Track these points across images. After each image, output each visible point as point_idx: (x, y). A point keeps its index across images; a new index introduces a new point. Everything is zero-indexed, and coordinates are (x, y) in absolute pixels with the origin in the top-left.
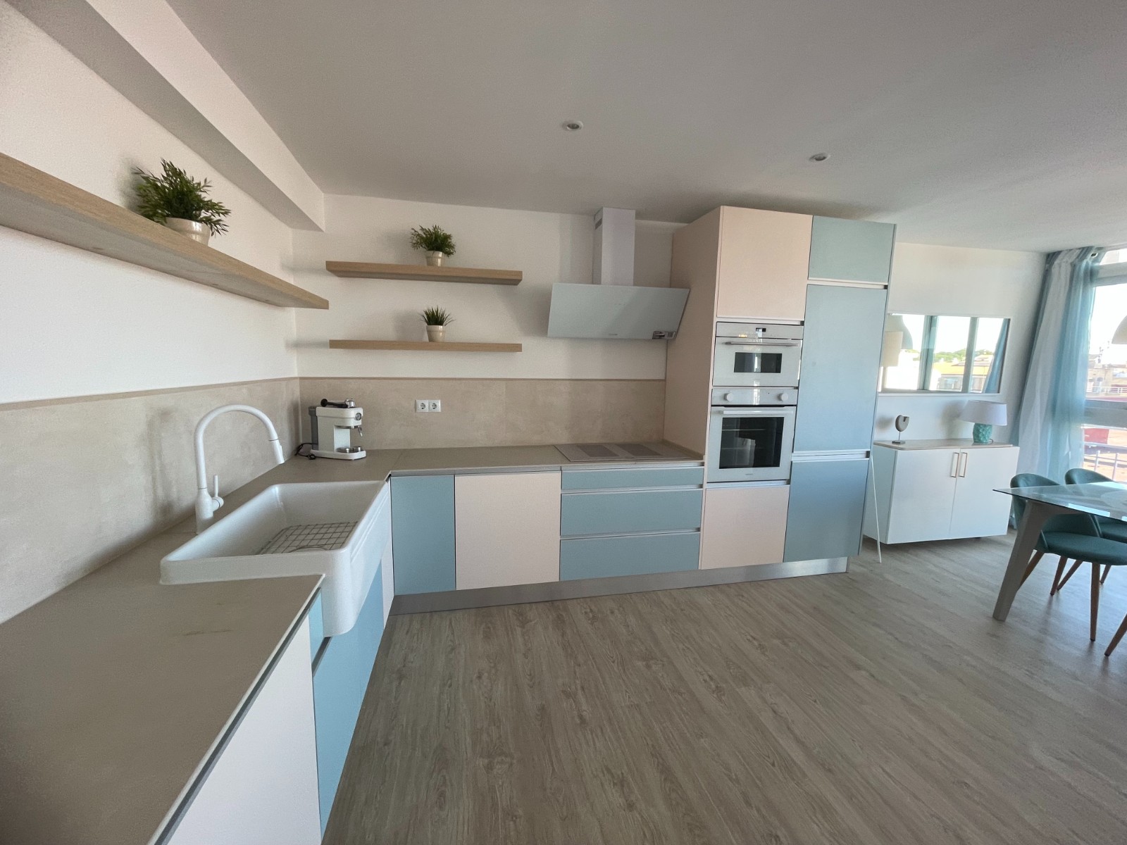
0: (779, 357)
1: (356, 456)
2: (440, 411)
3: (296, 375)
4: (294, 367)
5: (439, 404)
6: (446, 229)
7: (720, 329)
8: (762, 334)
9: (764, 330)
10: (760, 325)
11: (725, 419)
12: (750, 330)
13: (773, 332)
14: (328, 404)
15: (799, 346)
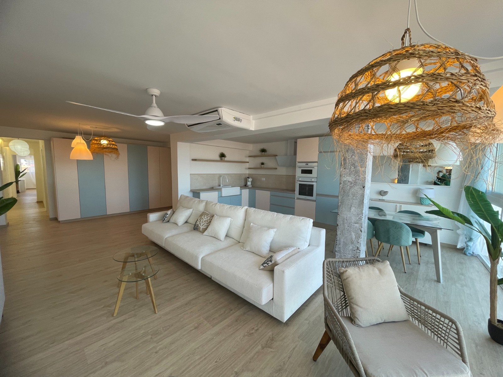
0: (312, 170)
1: (250, 186)
3: (248, 173)
4: (247, 172)
5: (264, 179)
6: (265, 148)
7: (298, 164)
8: (307, 165)
9: (308, 164)
10: (307, 163)
11: (300, 184)
12: (304, 164)
13: (310, 164)
14: (248, 178)
15: (316, 168)
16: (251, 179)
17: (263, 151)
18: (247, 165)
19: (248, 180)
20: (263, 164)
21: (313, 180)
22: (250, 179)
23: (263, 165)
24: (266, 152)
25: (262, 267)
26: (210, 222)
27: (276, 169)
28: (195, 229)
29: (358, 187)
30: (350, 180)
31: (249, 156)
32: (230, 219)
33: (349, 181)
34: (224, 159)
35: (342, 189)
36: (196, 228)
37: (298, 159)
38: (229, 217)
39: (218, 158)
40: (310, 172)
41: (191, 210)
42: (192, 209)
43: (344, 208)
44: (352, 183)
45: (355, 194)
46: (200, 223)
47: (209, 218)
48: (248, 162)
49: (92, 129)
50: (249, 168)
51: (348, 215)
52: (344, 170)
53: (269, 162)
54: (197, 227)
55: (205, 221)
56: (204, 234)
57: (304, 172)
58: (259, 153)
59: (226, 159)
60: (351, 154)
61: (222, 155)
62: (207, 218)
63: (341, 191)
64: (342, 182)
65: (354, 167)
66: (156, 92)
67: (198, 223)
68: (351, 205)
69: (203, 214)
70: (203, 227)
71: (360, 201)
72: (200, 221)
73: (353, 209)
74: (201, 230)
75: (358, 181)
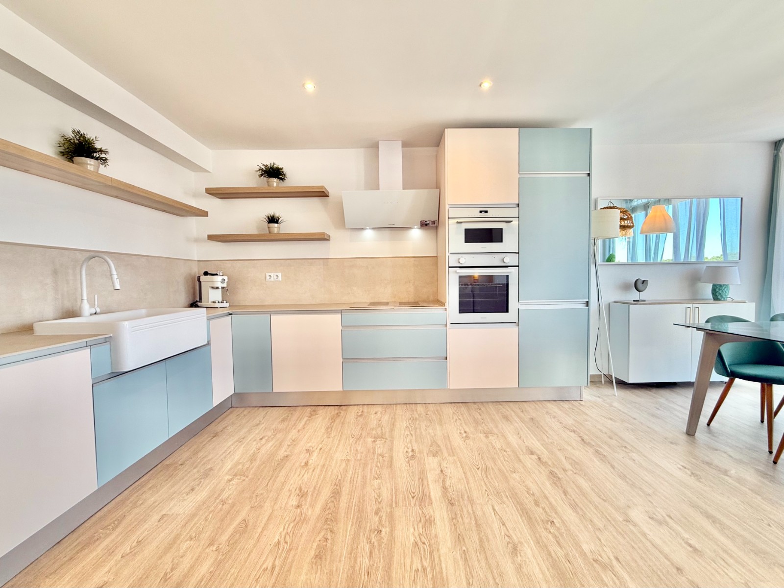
1: (221, 305)
2: (280, 280)
3: (195, 259)
5: (280, 275)
6: (279, 164)
7: (450, 213)
8: (484, 214)
9: (486, 212)
10: (483, 208)
11: (461, 278)
12: (475, 212)
13: (494, 213)
14: (206, 273)
15: (515, 222)
16: (226, 278)
17: (273, 172)
19: (210, 281)
20: (273, 220)
21: (506, 261)
22: (218, 279)
23: (276, 225)
24: (283, 179)
27: (326, 237)
31: (210, 192)
37: (450, 197)
40: (491, 236)
48: (206, 214)
50: (212, 238)
53: (299, 214)
59: (101, 172)
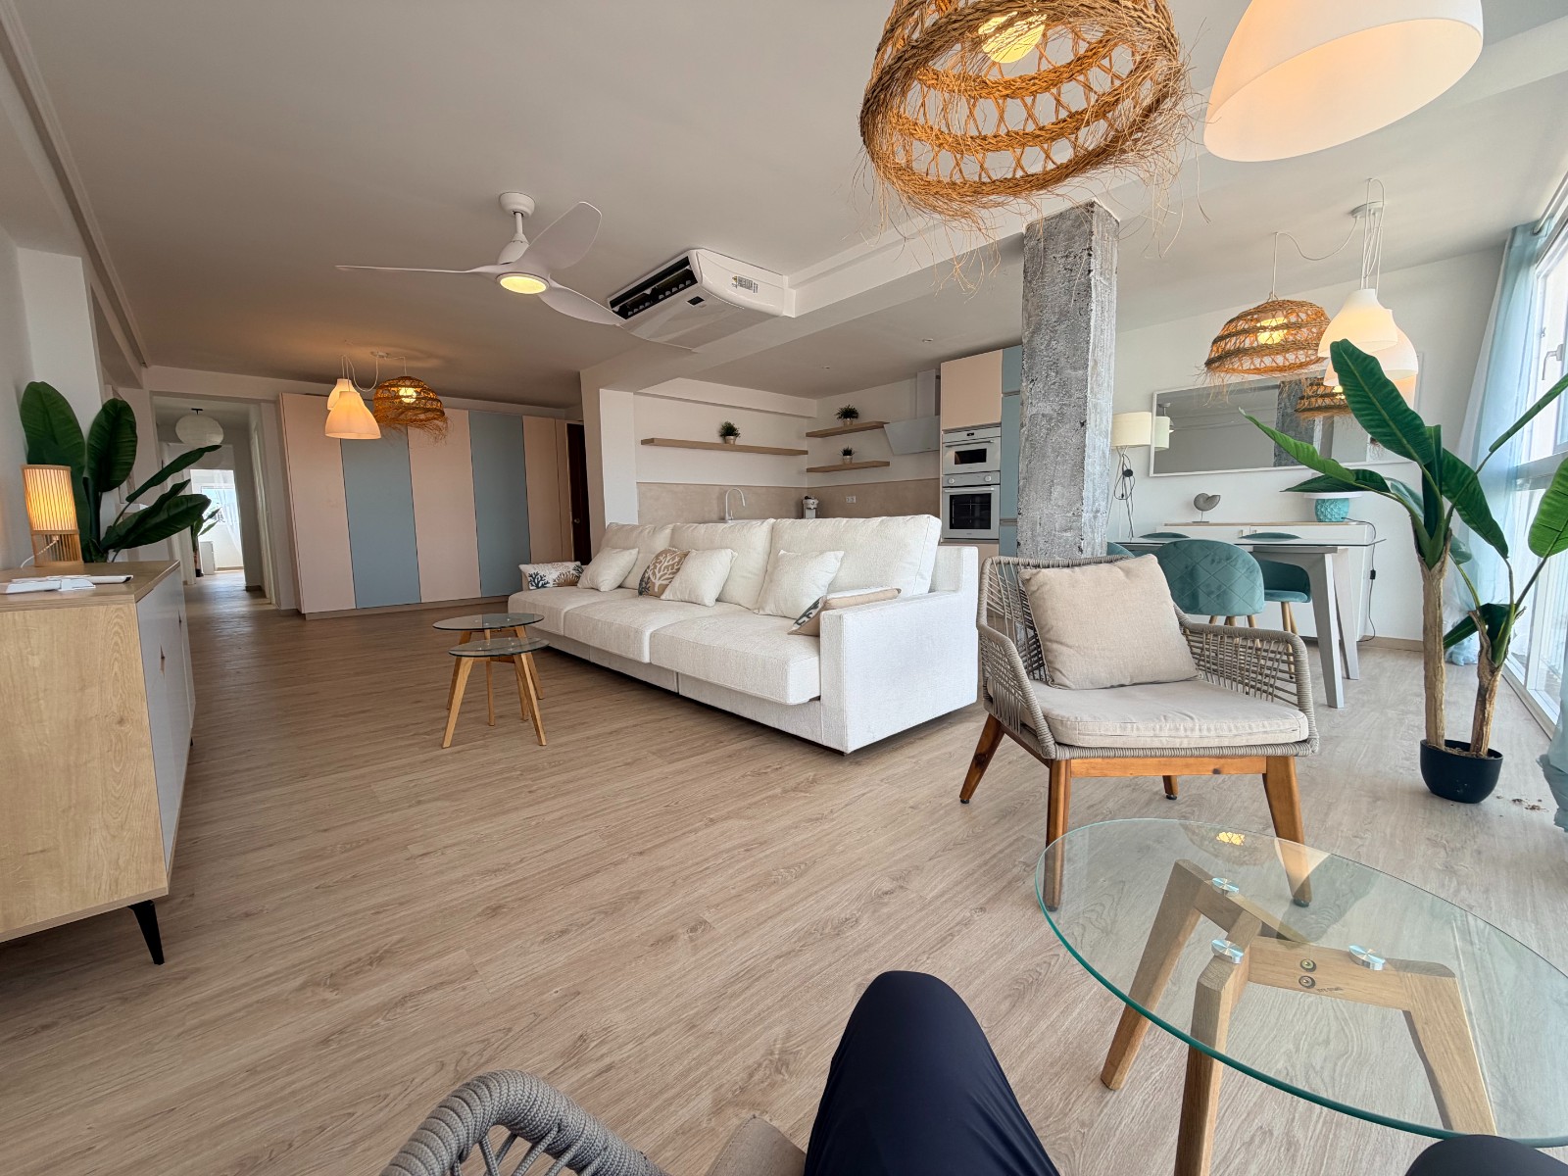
0: (985, 450)
2: (856, 502)
3: (806, 486)
4: (807, 482)
5: (855, 498)
6: (853, 405)
7: (945, 438)
8: (971, 437)
9: (973, 434)
10: (970, 431)
11: (952, 497)
12: (963, 435)
13: (979, 434)
14: (807, 498)
15: (997, 441)
16: (816, 502)
17: (849, 413)
18: (804, 462)
19: (807, 504)
20: (847, 452)
21: (989, 479)
22: (811, 501)
23: (849, 457)
24: (857, 417)
25: (796, 627)
26: (678, 570)
27: (887, 464)
28: (641, 593)
29: (1068, 426)
30: (1048, 411)
31: (809, 435)
32: (729, 551)
33: (1043, 415)
34: (732, 442)
35: (1027, 440)
36: (644, 589)
37: (946, 423)
38: (727, 548)
39: (718, 440)
40: (979, 456)
41: (634, 552)
42: (636, 550)
43: (1033, 493)
44: (1051, 419)
45: (1060, 448)
46: (654, 574)
47: (677, 559)
48: (806, 453)
49: (377, 361)
50: (809, 470)
51: (1045, 511)
52: (1031, 386)
53: (865, 446)
54: (647, 583)
55: (667, 567)
56: (663, 597)
57: (965, 457)
58: (839, 424)
59: (739, 441)
60: (1047, 337)
61: (729, 431)
62: (673, 559)
63: (1025, 446)
64: (1027, 421)
65: (1057, 373)
66: (522, 202)
67: (650, 573)
68: (1052, 481)
69: (664, 552)
70: (661, 582)
71: (1075, 465)
72: (655, 567)
73: (1057, 491)
74: (656, 590)
75: (1068, 411)
